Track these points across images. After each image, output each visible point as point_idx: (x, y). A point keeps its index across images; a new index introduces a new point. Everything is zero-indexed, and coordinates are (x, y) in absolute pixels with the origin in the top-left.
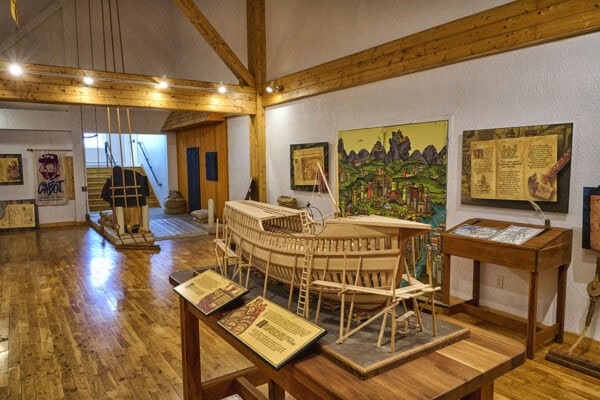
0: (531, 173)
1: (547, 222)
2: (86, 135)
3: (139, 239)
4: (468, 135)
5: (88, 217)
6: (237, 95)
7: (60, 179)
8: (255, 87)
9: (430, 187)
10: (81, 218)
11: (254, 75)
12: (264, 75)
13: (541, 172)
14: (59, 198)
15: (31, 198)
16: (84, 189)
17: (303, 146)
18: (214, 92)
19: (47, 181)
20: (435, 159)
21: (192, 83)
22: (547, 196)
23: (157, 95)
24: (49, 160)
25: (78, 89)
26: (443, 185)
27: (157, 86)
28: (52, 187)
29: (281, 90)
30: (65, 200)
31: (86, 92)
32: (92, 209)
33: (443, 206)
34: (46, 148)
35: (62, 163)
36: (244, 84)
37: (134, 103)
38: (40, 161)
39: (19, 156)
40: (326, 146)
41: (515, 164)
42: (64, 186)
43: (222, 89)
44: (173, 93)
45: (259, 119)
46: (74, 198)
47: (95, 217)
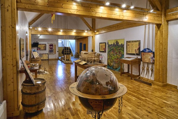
0: (135, 49)
1: (137, 57)
2: (59, 40)
3: (69, 62)
4: (127, 42)
5: (58, 58)
6: (89, 32)
7: (53, 49)
8: (93, 31)
9: (122, 51)
10: (57, 58)
11: (93, 28)
12: (95, 28)
13: (137, 48)
14: (53, 53)
15: (47, 53)
16: (58, 52)
17: (102, 43)
18: (84, 32)
19: (51, 50)
20: (122, 46)
21: (80, 30)
22: (137, 53)
23: (73, 33)
24: (51, 45)
25: (60, 32)
26: (124, 51)
27: (73, 31)
28: (51, 51)
29: (98, 31)
30: (54, 54)
31: (61, 33)
32: (59, 56)
33: (124, 55)
34: (51, 43)
35: (54, 46)
36: (91, 30)
37: (69, 35)
38: (50, 45)
39: (46, 44)
40: (105, 43)
41: (133, 47)
42: (54, 51)
43: (86, 31)
44: (76, 33)
45: (94, 37)
46: (55, 53)
47: (60, 58)
